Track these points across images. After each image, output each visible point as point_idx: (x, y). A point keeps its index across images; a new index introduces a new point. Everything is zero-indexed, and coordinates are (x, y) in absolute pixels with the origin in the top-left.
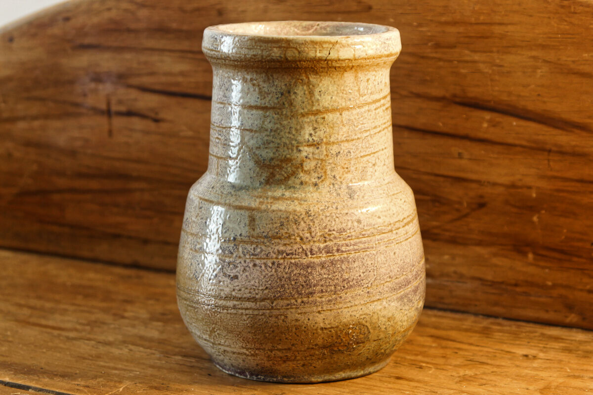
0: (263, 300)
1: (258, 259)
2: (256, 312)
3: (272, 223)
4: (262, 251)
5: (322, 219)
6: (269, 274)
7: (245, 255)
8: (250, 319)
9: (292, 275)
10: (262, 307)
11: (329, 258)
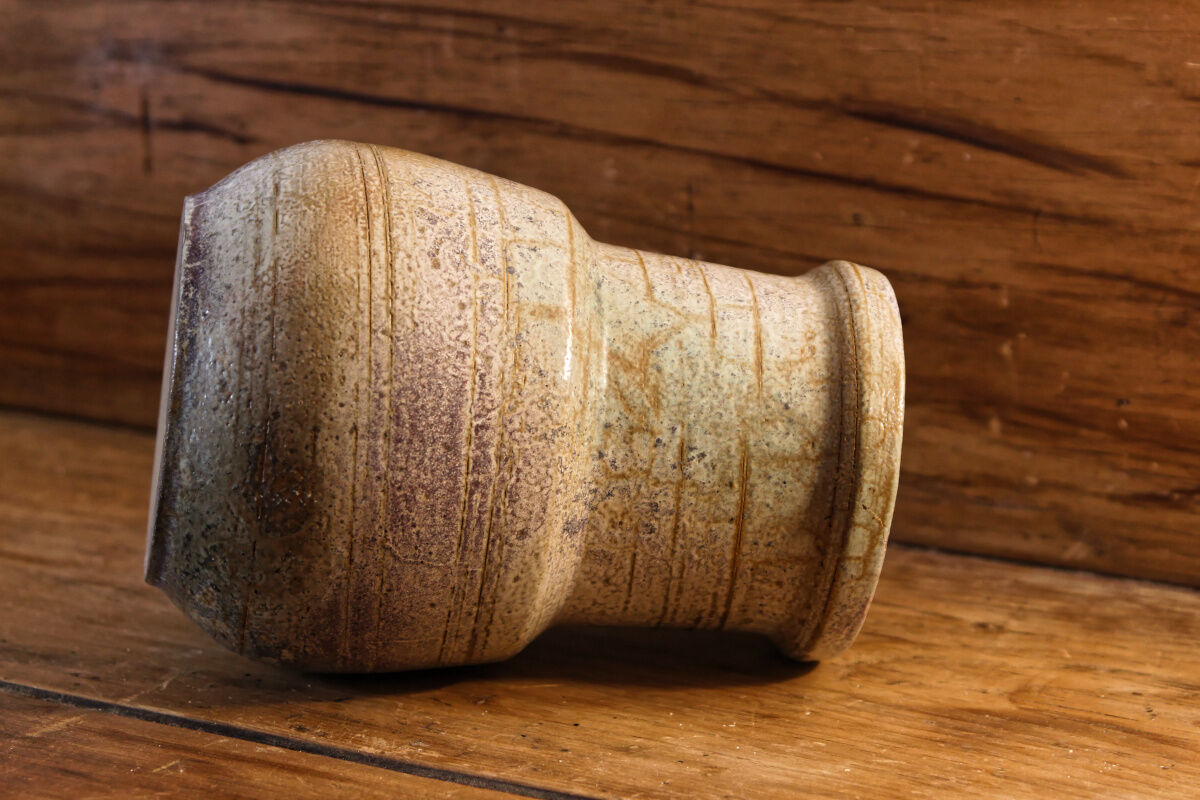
0: (392, 314)
1: (475, 314)
2: (364, 296)
3: (545, 353)
4: (492, 325)
5: (544, 458)
6: (444, 334)
7: (481, 288)
8: (348, 280)
9: (440, 382)
10: (375, 309)
11: (464, 463)
